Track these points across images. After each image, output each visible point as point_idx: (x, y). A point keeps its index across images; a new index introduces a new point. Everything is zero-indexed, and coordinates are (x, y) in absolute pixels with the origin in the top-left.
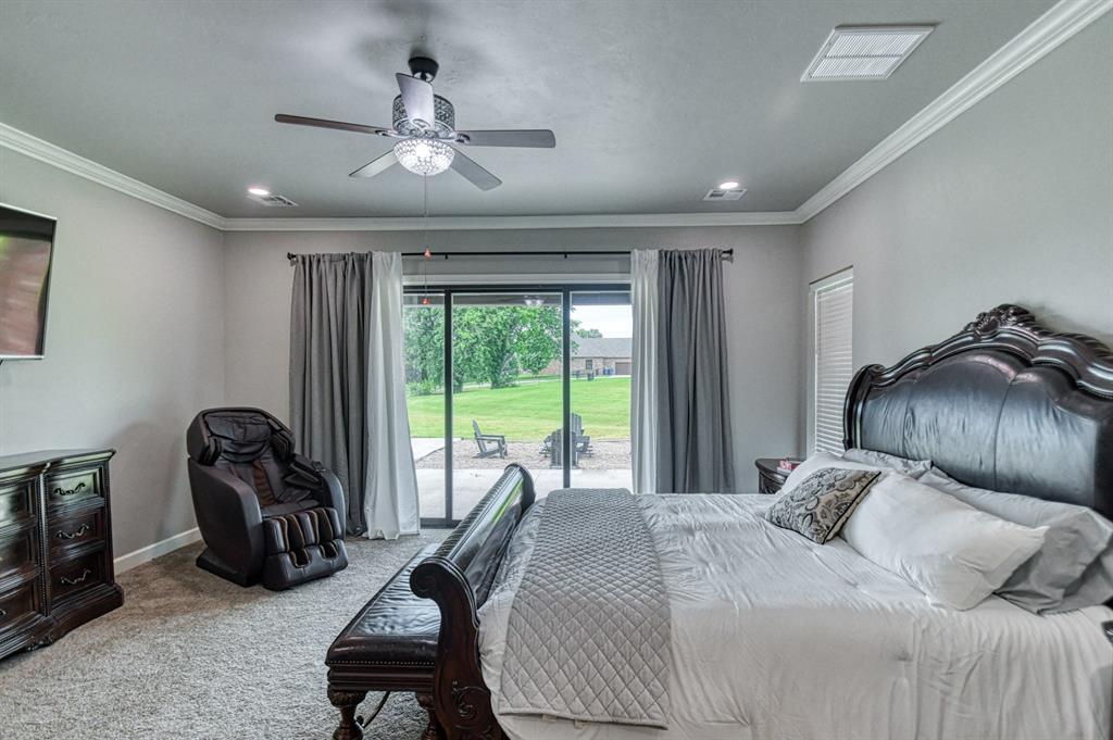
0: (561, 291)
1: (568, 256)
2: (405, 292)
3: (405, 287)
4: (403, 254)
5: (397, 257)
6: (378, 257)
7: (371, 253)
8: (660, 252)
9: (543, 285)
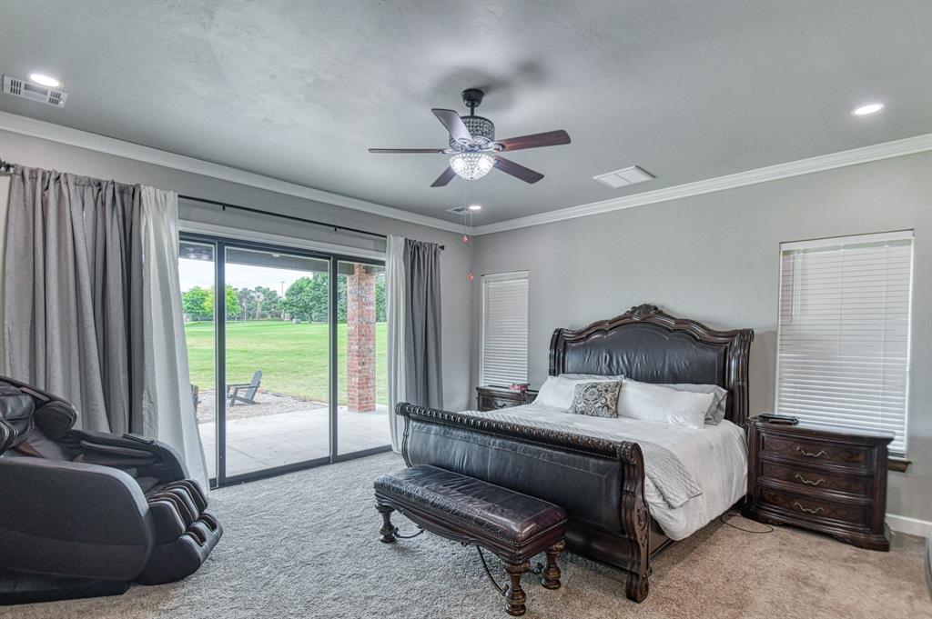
0: (329, 259)
1: (338, 229)
2: (181, 239)
3: (181, 233)
4: (180, 196)
5: (172, 197)
6: (148, 193)
7: (138, 185)
8: (406, 240)
9: (317, 252)
